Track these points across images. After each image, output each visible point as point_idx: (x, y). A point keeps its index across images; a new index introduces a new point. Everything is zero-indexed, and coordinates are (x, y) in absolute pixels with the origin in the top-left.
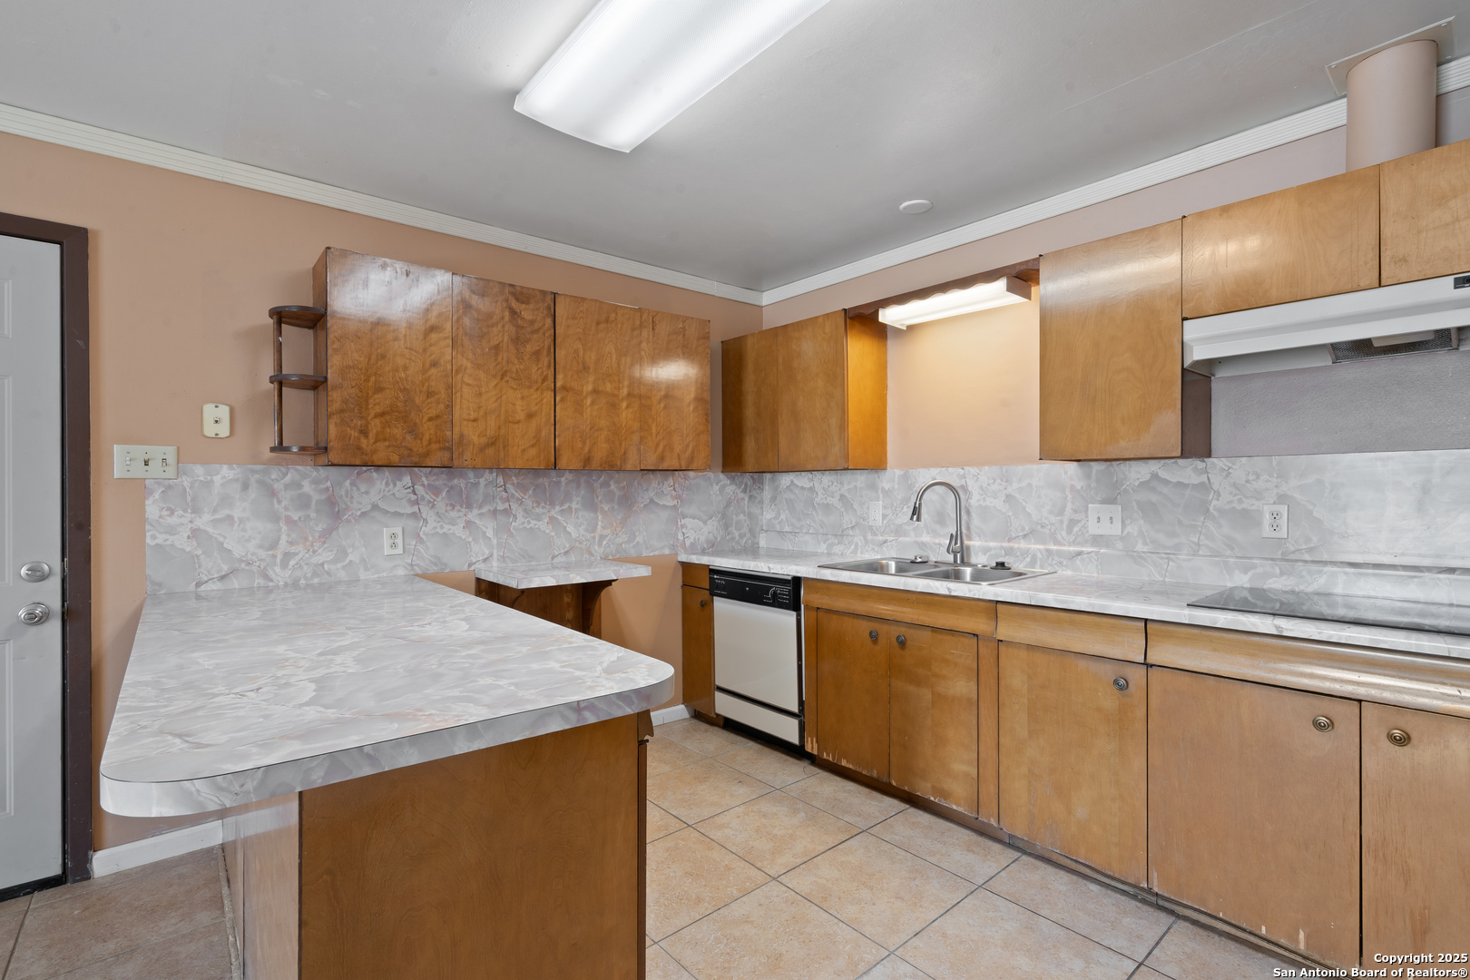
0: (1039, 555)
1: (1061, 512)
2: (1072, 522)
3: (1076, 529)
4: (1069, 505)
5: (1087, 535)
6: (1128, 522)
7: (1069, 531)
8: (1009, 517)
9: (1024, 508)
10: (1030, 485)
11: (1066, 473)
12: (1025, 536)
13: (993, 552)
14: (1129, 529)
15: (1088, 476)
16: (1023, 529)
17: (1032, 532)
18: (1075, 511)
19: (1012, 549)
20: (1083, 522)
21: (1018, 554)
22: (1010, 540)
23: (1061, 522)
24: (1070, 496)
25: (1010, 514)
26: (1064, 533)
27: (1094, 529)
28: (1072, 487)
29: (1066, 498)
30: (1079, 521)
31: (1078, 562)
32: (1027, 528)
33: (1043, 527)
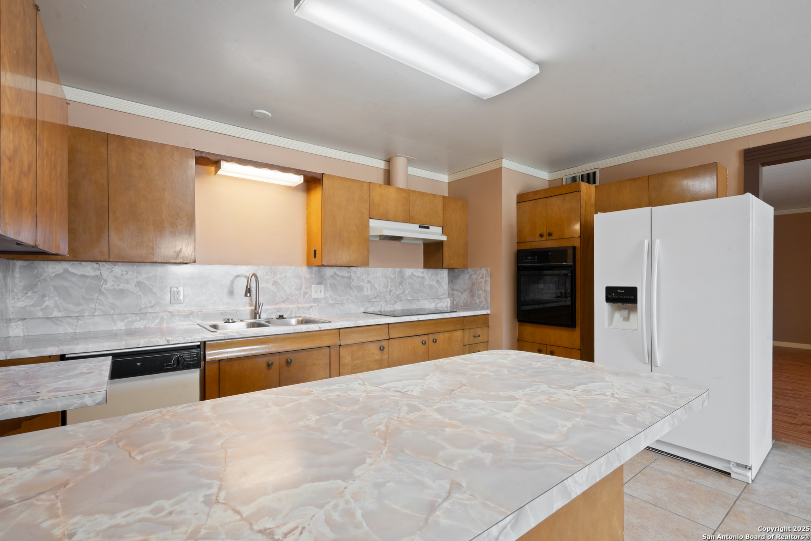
0: (294, 310)
1: (300, 289)
2: (305, 293)
3: (307, 296)
4: (304, 286)
5: (311, 299)
6: (326, 292)
7: (304, 297)
8: (275, 292)
9: (283, 288)
10: (286, 276)
11: (302, 271)
12: (283, 301)
13: (270, 311)
14: (327, 295)
15: (311, 273)
16: (283, 298)
17: (287, 299)
18: (306, 288)
19: (280, 308)
20: (309, 293)
21: (284, 310)
22: (276, 304)
23: (300, 293)
24: (304, 281)
25: (276, 291)
26: (302, 298)
27: (314, 295)
28: (305, 277)
29: (302, 282)
30: (308, 293)
31: (311, 311)
32: (284, 298)
33: (292, 296)
